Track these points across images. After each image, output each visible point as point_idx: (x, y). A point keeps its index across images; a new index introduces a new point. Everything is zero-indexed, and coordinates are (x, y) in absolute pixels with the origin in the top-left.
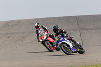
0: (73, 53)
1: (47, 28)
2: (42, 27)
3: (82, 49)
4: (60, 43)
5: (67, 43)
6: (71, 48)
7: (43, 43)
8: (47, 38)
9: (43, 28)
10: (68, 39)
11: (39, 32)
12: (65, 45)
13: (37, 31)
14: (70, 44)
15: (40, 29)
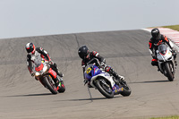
0: (115, 94)
1: (46, 52)
2: (38, 50)
3: (127, 88)
4: (94, 77)
5: (106, 77)
6: (113, 86)
7: (41, 79)
8: (48, 70)
9: (40, 52)
10: (106, 71)
11: (33, 58)
12: (103, 82)
13: (29, 57)
14: (111, 79)
15: (33, 54)
